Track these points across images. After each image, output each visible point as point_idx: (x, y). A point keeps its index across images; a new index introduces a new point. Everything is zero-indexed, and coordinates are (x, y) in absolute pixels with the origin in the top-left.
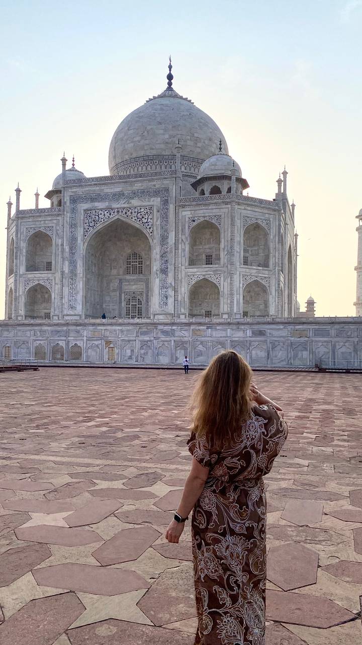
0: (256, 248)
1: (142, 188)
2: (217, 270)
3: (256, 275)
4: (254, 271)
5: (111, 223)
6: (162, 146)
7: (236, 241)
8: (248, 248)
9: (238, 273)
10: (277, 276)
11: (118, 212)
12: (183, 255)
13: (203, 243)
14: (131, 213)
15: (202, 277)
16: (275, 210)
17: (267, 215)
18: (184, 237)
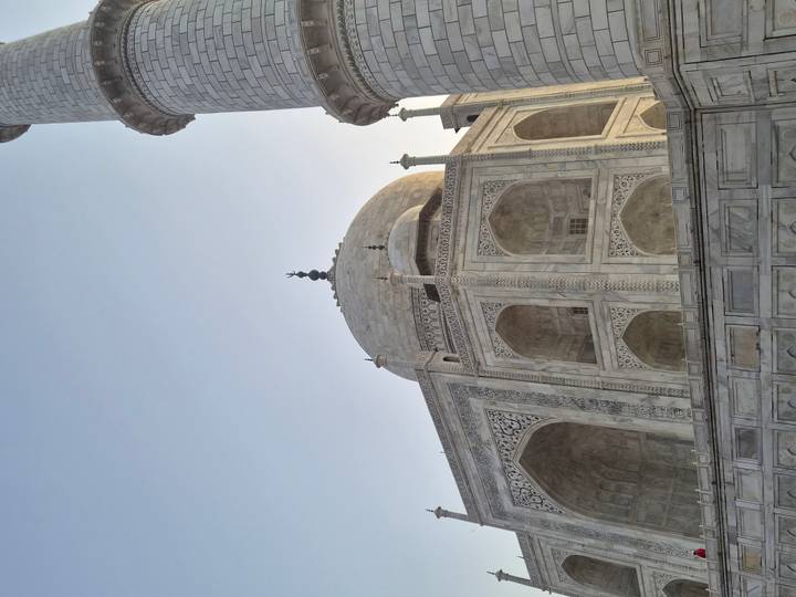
0: (550, 202)
1: (458, 421)
2: (602, 314)
3: (608, 217)
4: (600, 220)
5: (531, 475)
6: (402, 326)
7: (530, 274)
8: (552, 221)
9: (604, 269)
10: (611, 155)
11: (507, 460)
12: (575, 372)
13: (548, 317)
14: (506, 442)
15: (621, 342)
16: (463, 172)
17: (474, 192)
18: (537, 367)
